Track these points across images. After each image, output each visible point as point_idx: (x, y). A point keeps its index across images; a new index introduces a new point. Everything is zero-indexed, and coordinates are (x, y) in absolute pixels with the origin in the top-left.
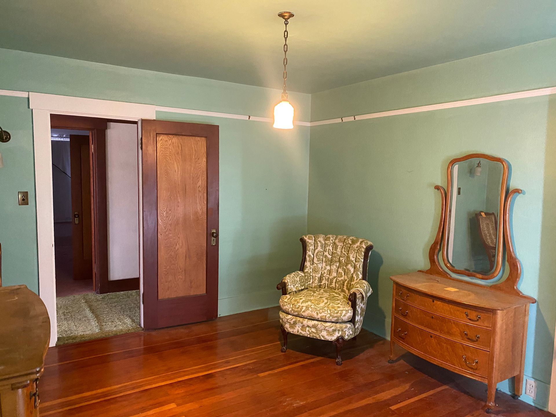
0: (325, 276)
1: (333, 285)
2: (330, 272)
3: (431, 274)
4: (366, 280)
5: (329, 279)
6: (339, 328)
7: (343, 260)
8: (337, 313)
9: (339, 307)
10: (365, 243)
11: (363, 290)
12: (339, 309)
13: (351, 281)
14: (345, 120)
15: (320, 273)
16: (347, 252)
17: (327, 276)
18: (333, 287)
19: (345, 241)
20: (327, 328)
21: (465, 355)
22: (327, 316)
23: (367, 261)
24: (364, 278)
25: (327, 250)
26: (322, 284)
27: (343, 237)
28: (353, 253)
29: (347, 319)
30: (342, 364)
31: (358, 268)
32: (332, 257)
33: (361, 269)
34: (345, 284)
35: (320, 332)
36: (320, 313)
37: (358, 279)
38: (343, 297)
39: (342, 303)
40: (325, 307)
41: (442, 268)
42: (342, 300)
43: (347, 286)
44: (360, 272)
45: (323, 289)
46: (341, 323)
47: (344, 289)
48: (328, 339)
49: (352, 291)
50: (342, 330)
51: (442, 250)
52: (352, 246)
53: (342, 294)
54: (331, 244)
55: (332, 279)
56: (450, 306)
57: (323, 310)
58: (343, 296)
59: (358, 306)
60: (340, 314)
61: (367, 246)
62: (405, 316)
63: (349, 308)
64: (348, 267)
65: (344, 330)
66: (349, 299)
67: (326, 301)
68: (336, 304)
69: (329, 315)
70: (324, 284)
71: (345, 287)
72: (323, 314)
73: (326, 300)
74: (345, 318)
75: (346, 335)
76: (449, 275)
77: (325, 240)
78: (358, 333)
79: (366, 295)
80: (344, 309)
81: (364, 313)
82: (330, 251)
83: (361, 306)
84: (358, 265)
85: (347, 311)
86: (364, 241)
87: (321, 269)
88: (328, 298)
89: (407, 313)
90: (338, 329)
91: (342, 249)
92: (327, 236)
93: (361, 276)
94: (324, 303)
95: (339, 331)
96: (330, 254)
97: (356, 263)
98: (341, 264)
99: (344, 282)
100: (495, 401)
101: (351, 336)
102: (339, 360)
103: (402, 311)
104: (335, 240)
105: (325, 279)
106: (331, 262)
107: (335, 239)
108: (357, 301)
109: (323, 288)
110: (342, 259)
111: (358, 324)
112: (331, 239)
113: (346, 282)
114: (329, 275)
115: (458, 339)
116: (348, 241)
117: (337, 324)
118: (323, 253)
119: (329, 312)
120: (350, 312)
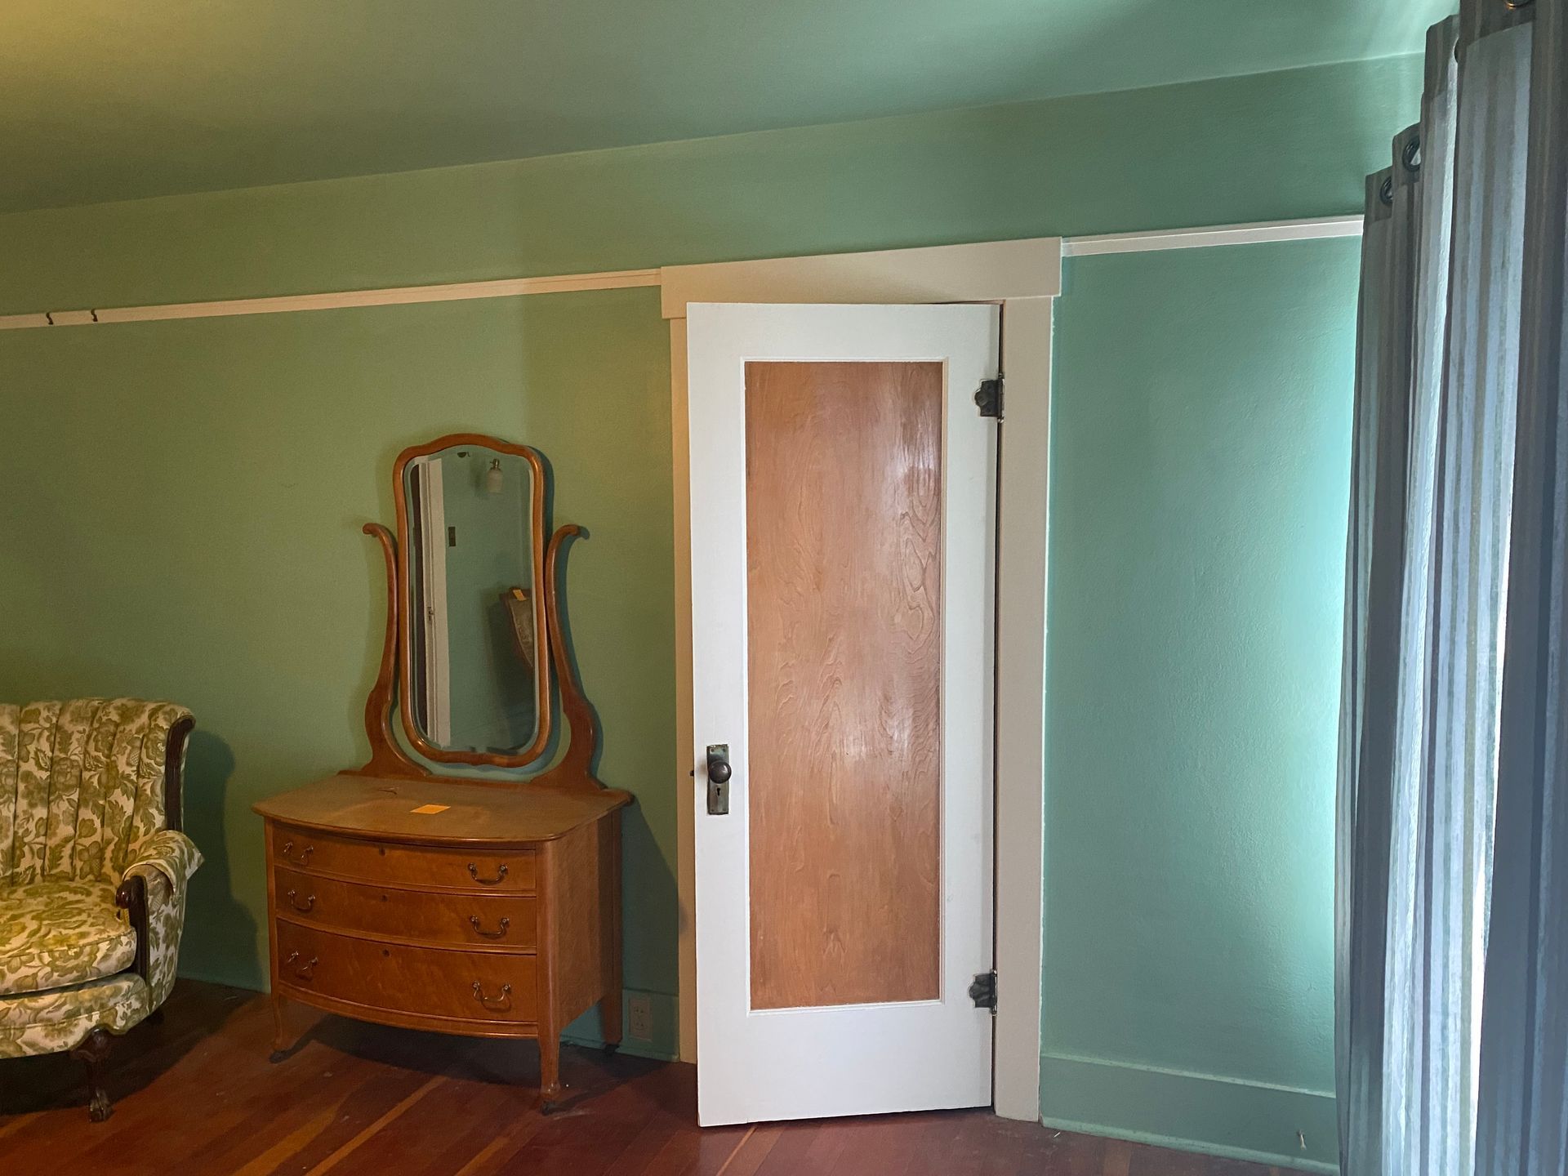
0: (29, 844)
1: (65, 865)
2: (48, 825)
3: (376, 776)
4: (179, 830)
5: (47, 848)
6: (90, 1001)
7: (94, 779)
8: (77, 955)
9: (83, 935)
10: (165, 713)
11: (168, 862)
12: (82, 942)
13: (128, 842)
14: (62, 319)
15: (11, 834)
16: (106, 752)
17: (37, 840)
18: (62, 872)
19: (97, 717)
20: (43, 1014)
21: (479, 979)
22: (41, 974)
23: (178, 767)
24: (171, 823)
25: (32, 755)
26: (21, 869)
27: (88, 703)
28: (127, 751)
29: (117, 966)
30: (112, 1112)
31: (147, 795)
32: (50, 777)
33: (160, 798)
34: (108, 854)
35: (18, 1033)
36: (13, 971)
37: (153, 830)
38: (98, 900)
39: (94, 918)
40: (30, 947)
41: (404, 755)
42: (97, 909)
43: (114, 859)
44: (157, 808)
45: (24, 889)
46: (94, 983)
47: (103, 871)
48: (53, 1049)
49: (129, 874)
50: (102, 1006)
51: (399, 703)
52: (121, 728)
53: (96, 891)
54: (46, 733)
55: (57, 846)
56: (429, 855)
57: (22, 957)
58: (98, 896)
59: (155, 914)
60: (90, 954)
61: (173, 721)
62: (307, 911)
63: (123, 929)
64: (112, 799)
65: (111, 1004)
66: (120, 902)
67: (33, 925)
68: (74, 928)
69: (48, 969)
70: (27, 870)
71: (108, 864)
72: (24, 971)
73: (34, 921)
74: (111, 965)
75: (118, 1019)
76: (425, 769)
77: (19, 721)
78: (164, 999)
79: (181, 877)
80: (105, 936)
81: (180, 933)
82: (41, 755)
83: (163, 912)
84: (148, 788)
85: (114, 942)
86: (160, 707)
87: (12, 820)
88: (44, 912)
89: (312, 901)
90: (87, 1004)
91: (87, 742)
92: (27, 709)
93: (159, 820)
94: (26, 933)
95: (90, 1010)
96: (43, 765)
97: (142, 781)
98: (87, 793)
99: (102, 851)
100: (560, 1078)
101: (135, 1016)
102: (99, 1103)
103: (296, 898)
104: (58, 718)
105: (33, 854)
106: (48, 793)
107: (58, 712)
108: (149, 903)
109: (26, 882)
110: (91, 777)
111: (158, 971)
112: (44, 714)
113: (112, 847)
114: (45, 835)
115: (458, 943)
116: (107, 714)
117: (80, 992)
118: (15, 765)
119: (47, 958)
120: (124, 943)
